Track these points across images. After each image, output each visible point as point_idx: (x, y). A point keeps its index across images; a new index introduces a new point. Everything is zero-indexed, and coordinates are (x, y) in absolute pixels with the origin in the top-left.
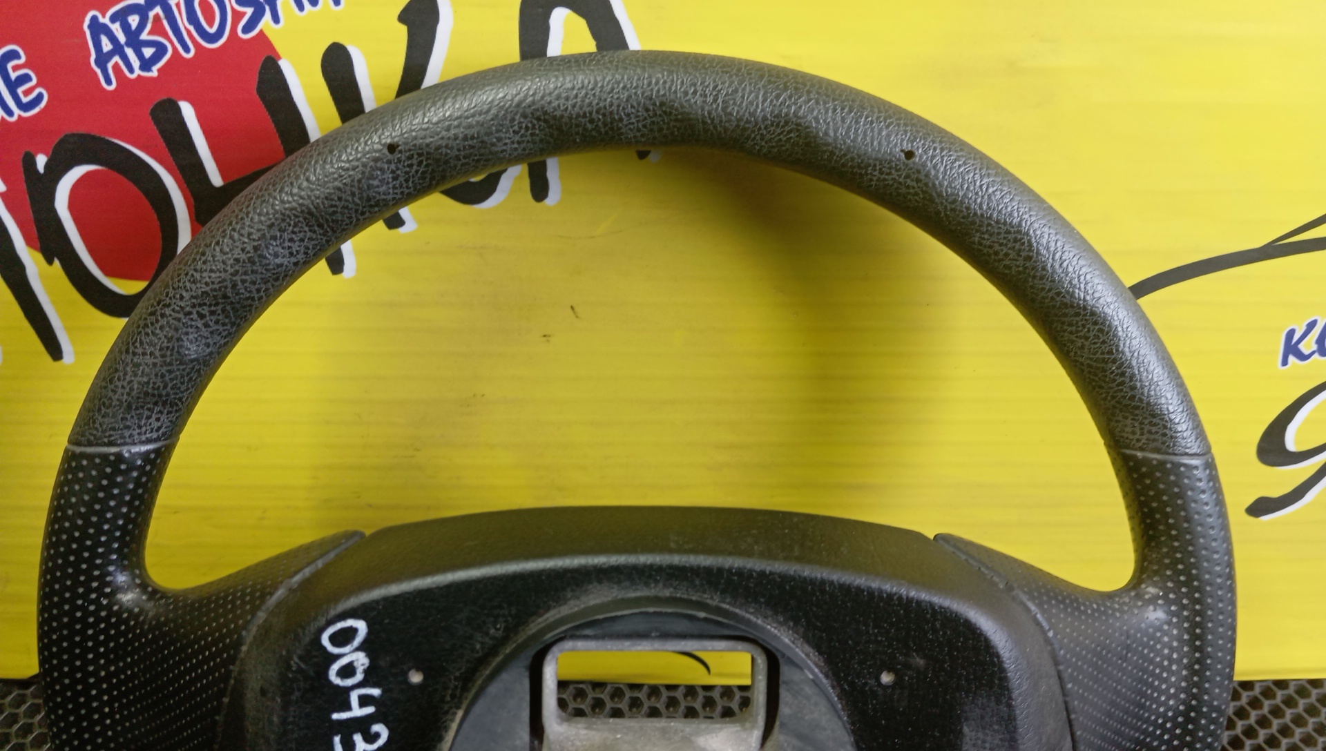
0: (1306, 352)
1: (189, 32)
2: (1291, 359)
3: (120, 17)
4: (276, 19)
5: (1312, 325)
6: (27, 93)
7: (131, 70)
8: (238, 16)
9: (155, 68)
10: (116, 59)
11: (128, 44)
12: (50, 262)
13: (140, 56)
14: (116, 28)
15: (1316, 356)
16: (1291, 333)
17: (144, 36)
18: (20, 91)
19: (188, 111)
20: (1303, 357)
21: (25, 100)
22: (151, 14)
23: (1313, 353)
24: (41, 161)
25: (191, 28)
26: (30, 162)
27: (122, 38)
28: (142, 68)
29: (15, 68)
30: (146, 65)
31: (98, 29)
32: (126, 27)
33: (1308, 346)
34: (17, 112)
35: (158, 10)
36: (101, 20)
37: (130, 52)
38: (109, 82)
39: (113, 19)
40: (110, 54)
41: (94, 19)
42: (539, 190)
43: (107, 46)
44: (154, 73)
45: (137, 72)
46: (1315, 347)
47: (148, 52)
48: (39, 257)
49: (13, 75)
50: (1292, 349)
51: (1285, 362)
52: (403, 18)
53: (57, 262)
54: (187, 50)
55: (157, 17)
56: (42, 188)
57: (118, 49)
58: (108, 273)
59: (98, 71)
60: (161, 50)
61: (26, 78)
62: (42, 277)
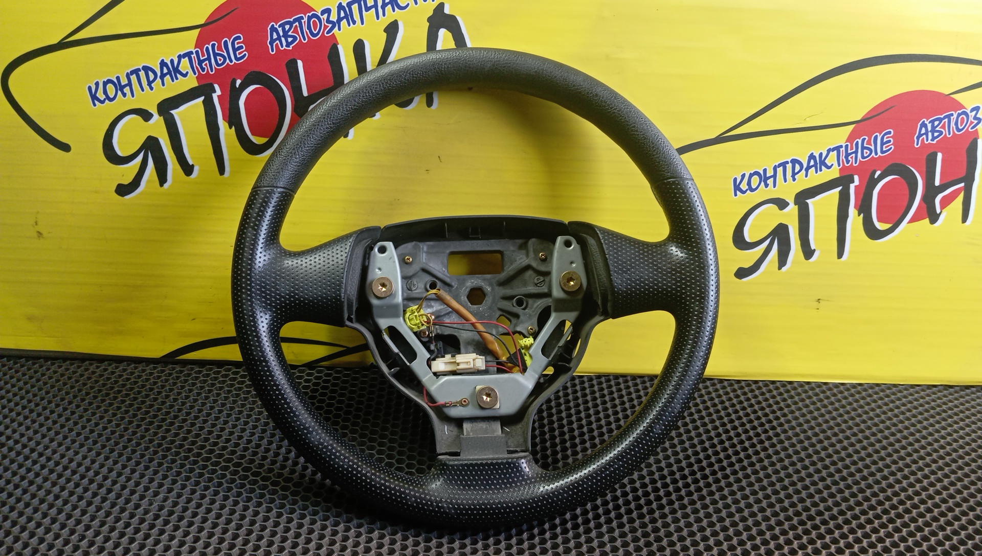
0: (744, 190)
1: (306, 32)
2: (738, 193)
3: (282, 26)
4: (339, 29)
5: (743, 176)
6: (240, 54)
7: (282, 47)
8: (326, 27)
9: (291, 46)
10: (278, 42)
11: (283, 36)
12: (230, 128)
13: (287, 41)
14: (280, 30)
15: (748, 191)
16: (735, 180)
17: (290, 33)
18: (237, 52)
19: (300, 64)
20: (743, 192)
21: (238, 56)
22: (294, 25)
23: (747, 190)
24: (238, 82)
25: (308, 31)
26: (234, 82)
27: (281, 34)
28: (286, 46)
29: (238, 43)
30: (288, 45)
31: (273, 29)
32: (284, 30)
33: (744, 186)
34: (234, 61)
35: (297, 23)
36: (275, 26)
37: (283, 39)
38: (273, 51)
39: (279, 27)
40: (276, 40)
41: (273, 25)
42: (430, 103)
43: (275, 36)
44: (291, 48)
45: (284, 47)
46: (747, 187)
47: (290, 40)
48: (227, 125)
49: (236, 46)
50: (737, 188)
51: (736, 195)
52: (385, 31)
53: (233, 128)
54: (305, 40)
55: (296, 26)
56: (235, 93)
57: (279, 38)
58: (253, 134)
59: (270, 46)
60: (295, 38)
61: (242, 47)
62: (226, 134)
